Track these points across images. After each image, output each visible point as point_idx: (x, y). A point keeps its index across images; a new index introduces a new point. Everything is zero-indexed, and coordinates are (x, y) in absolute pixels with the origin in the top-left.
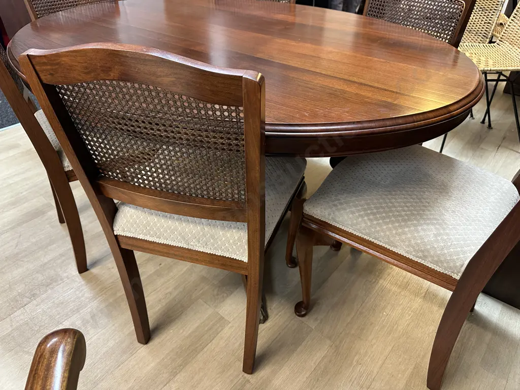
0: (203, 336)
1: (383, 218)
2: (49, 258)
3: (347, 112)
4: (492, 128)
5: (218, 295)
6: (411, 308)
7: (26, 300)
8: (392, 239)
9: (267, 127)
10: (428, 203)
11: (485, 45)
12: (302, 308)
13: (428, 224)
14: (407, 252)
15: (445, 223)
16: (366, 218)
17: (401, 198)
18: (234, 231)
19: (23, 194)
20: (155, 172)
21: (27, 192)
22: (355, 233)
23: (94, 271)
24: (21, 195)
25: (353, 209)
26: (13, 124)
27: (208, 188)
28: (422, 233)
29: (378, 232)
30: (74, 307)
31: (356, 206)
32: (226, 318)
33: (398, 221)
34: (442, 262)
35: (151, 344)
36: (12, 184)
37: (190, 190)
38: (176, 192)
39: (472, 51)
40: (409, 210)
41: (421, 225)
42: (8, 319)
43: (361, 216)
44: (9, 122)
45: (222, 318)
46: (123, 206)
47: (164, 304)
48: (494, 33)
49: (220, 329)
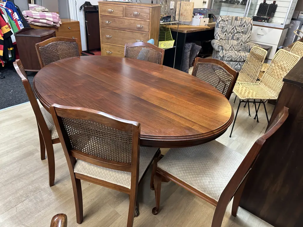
0: (108, 221)
1: (189, 173)
2: (35, 177)
3: (173, 131)
4: (259, 122)
5: (116, 202)
6: (207, 213)
7: (24, 199)
8: (192, 182)
9: (141, 136)
10: (209, 167)
11: (253, 83)
12: (156, 211)
13: (207, 177)
14: (198, 188)
15: (214, 177)
16: (182, 172)
17: (197, 164)
18: (126, 175)
19: (23, 143)
20: (96, 149)
21: (25, 142)
22: (178, 178)
23: (57, 185)
24: (22, 143)
25: (177, 167)
26: (18, 104)
27: (116, 157)
28: (204, 181)
29: (186, 178)
30: (47, 204)
31: (178, 166)
32: (119, 213)
33: (195, 175)
34: (211, 194)
35: (83, 224)
36: (18, 137)
37: (109, 157)
38: (103, 158)
39: (247, 87)
40: (200, 170)
41: (204, 177)
42: (15, 208)
43: (180, 171)
44: (16, 102)
45: (117, 213)
46: (79, 160)
47: (90, 204)
48: (259, 77)
49: (116, 218)
